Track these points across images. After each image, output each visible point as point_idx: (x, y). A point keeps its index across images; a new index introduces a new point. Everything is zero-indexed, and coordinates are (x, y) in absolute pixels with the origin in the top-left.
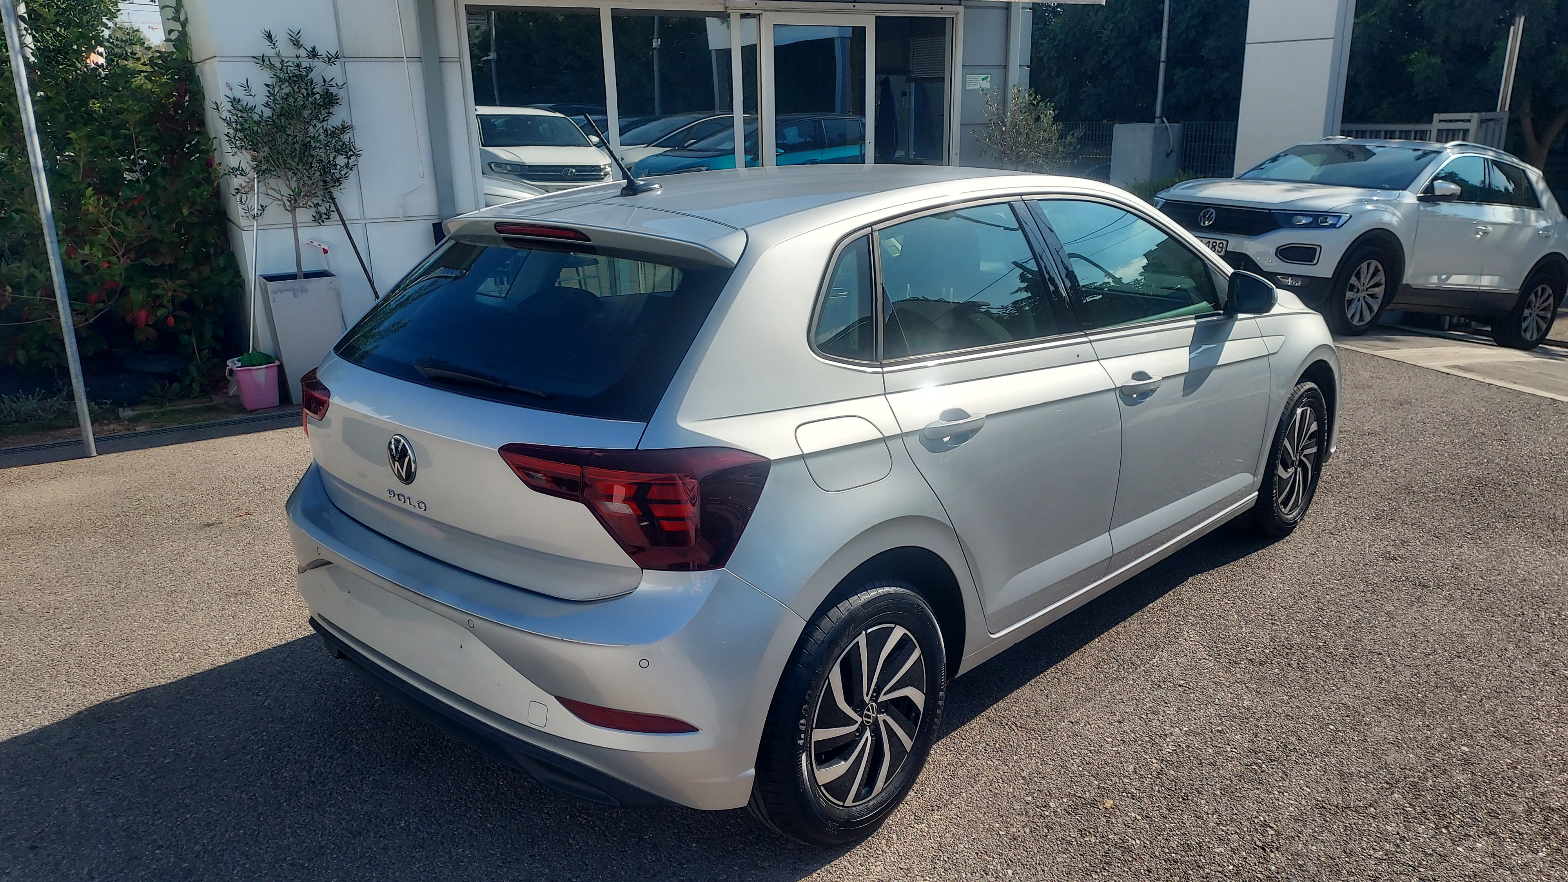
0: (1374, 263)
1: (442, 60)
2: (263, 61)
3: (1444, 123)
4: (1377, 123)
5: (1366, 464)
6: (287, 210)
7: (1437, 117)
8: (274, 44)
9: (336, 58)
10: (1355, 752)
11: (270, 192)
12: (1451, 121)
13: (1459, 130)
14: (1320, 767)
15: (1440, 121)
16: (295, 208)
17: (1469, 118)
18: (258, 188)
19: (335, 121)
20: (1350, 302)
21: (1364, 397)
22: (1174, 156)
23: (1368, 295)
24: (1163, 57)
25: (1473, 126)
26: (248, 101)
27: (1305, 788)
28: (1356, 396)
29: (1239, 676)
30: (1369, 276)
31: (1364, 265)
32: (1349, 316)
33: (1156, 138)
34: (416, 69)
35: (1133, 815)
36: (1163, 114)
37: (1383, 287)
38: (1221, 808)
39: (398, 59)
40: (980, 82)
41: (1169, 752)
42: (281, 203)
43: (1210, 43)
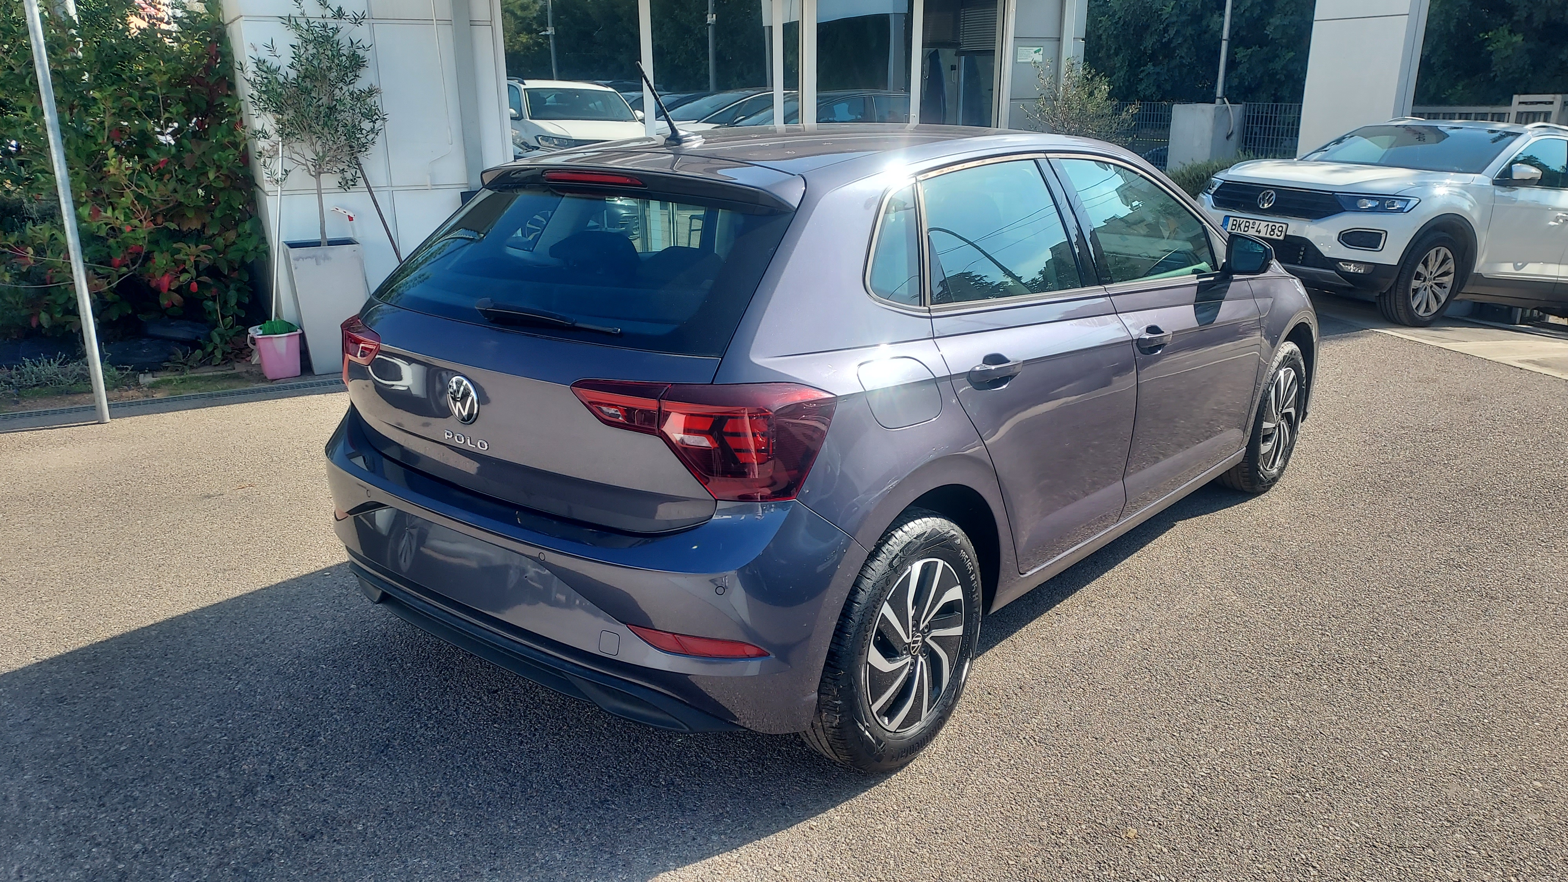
0: (1444, 250)
1: (472, 23)
2: (290, 21)
3: (1524, 106)
4: (1451, 105)
5: (1428, 463)
6: (311, 174)
7: (1516, 98)
8: (300, 4)
9: (363, 18)
10: (1412, 784)
11: (295, 156)
12: (1532, 103)
13: (1540, 113)
14: (1371, 799)
15: (1520, 103)
16: (320, 173)
17: (1551, 100)
18: (283, 152)
19: (361, 84)
20: (1416, 291)
21: (1428, 391)
22: (1234, 138)
23: (1436, 284)
24: (1226, 34)
25: (1555, 109)
26: (274, 62)
27: (1354, 823)
28: (1420, 390)
29: (1284, 692)
30: (1438, 264)
31: (1433, 252)
32: (1414, 307)
33: (1217, 119)
34: (447, 32)
35: (1159, 846)
36: (1225, 94)
37: (1452, 276)
38: (1258, 842)
39: (427, 21)
40: (1032, 55)
41: (1202, 776)
42: (305, 167)
43: (1276, 21)
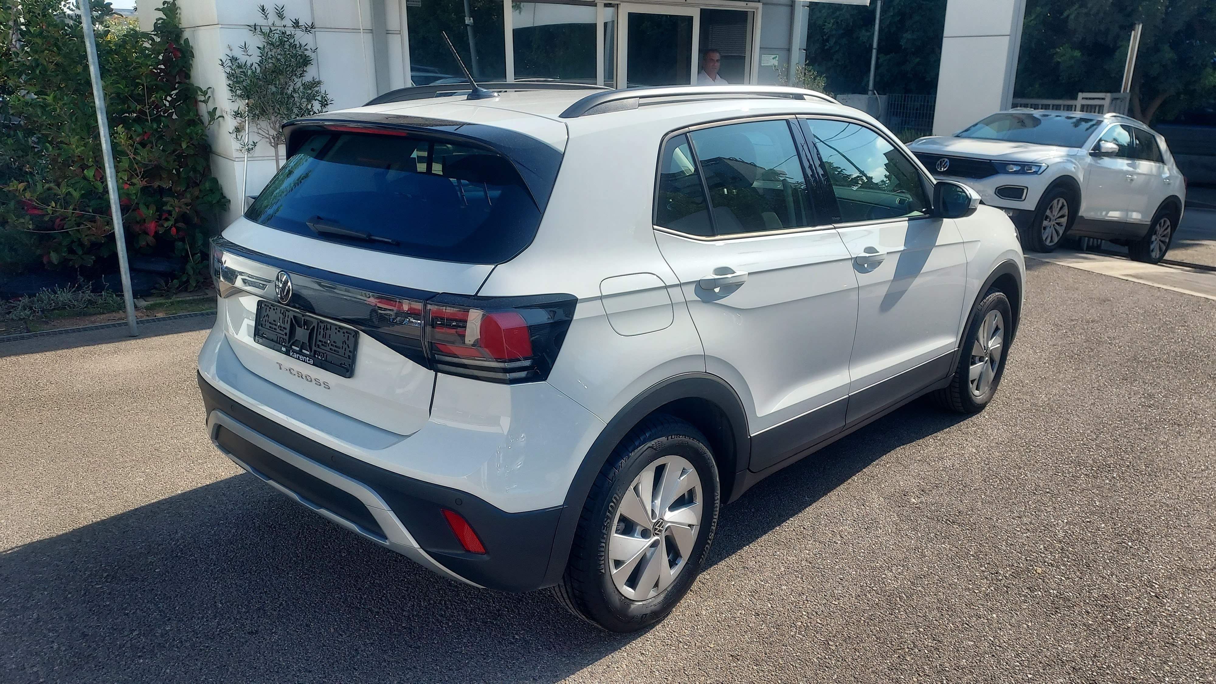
0: (1062, 200)
1: (388, 32)
2: (255, 29)
3: (1086, 100)
4: (1033, 98)
6: (272, 146)
8: (266, 16)
9: (312, 28)
10: (1187, 534)
11: (260, 131)
12: (1090, 99)
13: (1096, 106)
15: (1083, 98)
16: (278, 144)
17: (1103, 97)
18: (249, 128)
19: (308, 78)
20: (1045, 228)
23: (1056, 223)
24: (875, 45)
25: (1106, 103)
26: (243, 59)
30: (1058, 209)
31: (1055, 201)
32: (1044, 239)
33: (870, 106)
34: (368, 39)
35: (1059, 577)
36: (875, 88)
37: (1066, 218)
39: (356, 30)
40: (772, 61)
42: (267, 140)
43: (908, 35)
